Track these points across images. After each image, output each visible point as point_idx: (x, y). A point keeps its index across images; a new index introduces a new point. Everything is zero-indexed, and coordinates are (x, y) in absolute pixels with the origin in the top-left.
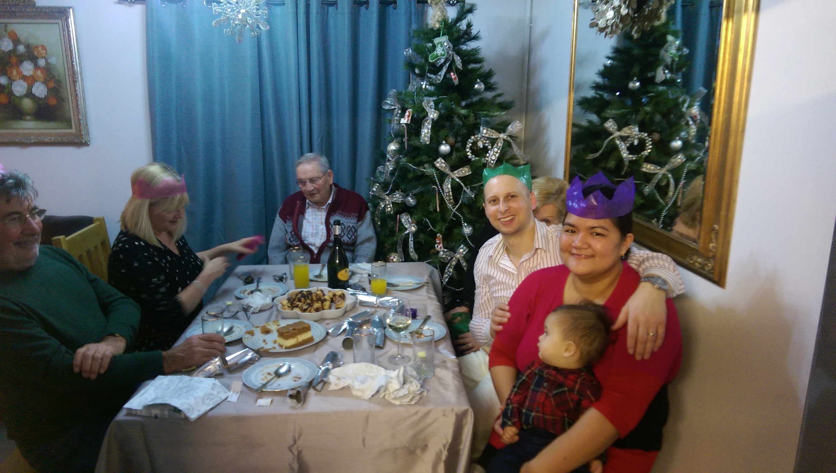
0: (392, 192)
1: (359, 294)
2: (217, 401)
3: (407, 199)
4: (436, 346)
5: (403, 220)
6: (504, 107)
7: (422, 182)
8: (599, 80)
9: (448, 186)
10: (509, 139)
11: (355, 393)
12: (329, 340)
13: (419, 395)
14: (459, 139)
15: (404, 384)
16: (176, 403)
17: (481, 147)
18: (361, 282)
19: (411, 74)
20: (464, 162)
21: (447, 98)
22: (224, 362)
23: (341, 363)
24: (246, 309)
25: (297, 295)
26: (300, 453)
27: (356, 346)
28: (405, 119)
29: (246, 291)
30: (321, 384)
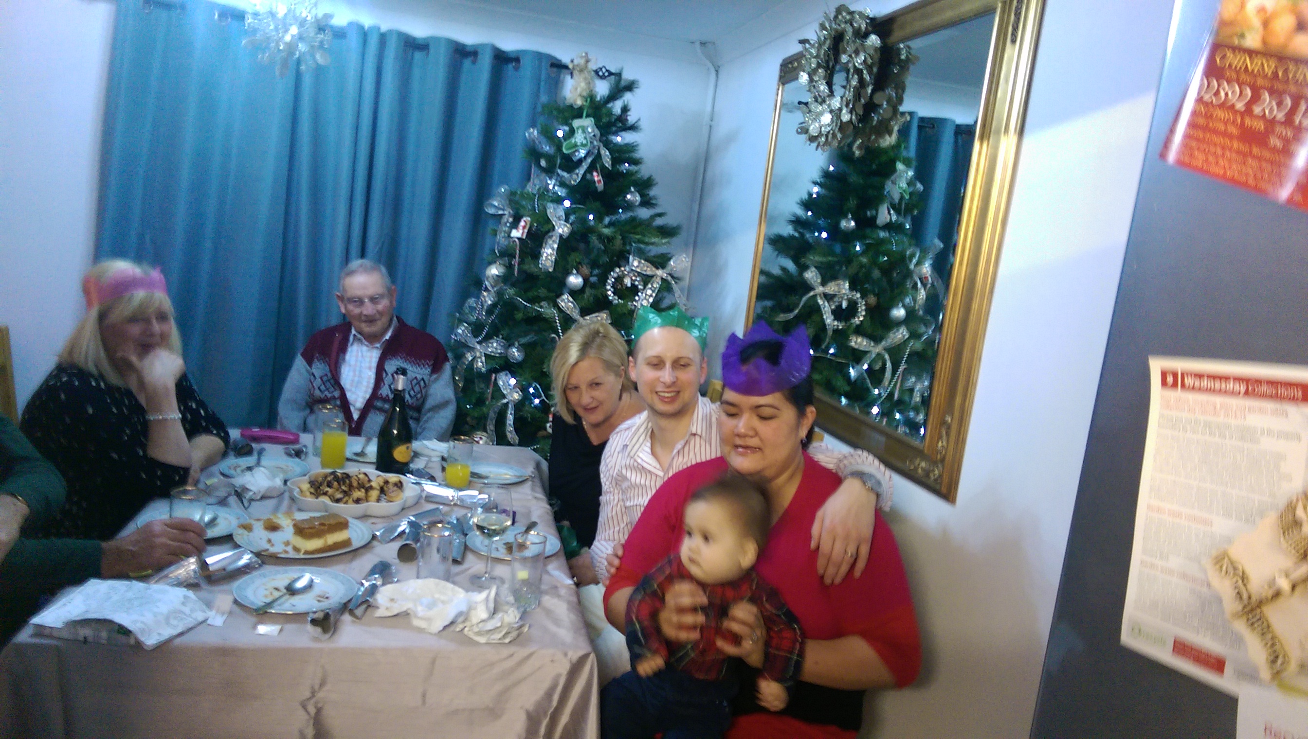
0: (488, 338)
1: (426, 484)
2: (189, 622)
3: (510, 350)
4: (545, 565)
5: (501, 383)
6: (667, 232)
7: (535, 328)
10: (669, 278)
11: (416, 622)
12: (376, 546)
13: (518, 629)
14: (596, 272)
15: (493, 614)
16: (122, 619)
17: (629, 285)
18: (429, 468)
19: (533, 166)
20: (601, 304)
21: (582, 208)
22: (204, 565)
23: (396, 580)
24: (240, 494)
25: (325, 477)
26: (319, 711)
27: (421, 558)
28: (518, 231)
29: (239, 466)
30: (364, 606)
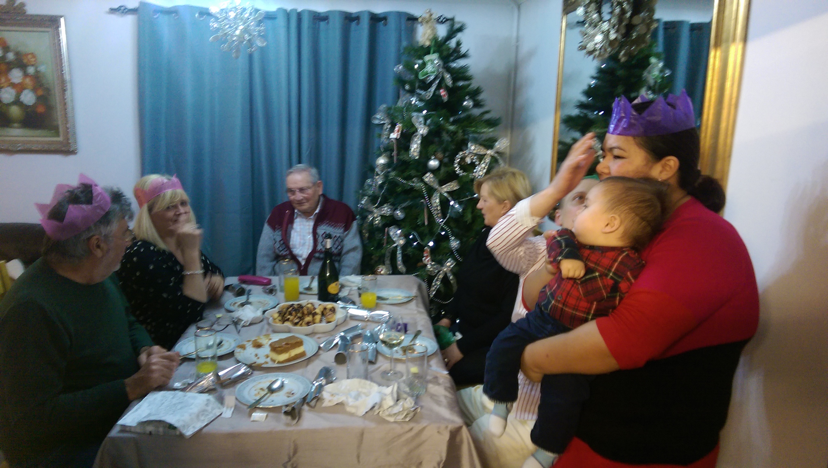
0: (381, 205)
1: (350, 308)
2: (211, 417)
3: (395, 212)
4: (428, 361)
5: (391, 233)
6: (492, 123)
7: (410, 196)
8: (584, 99)
9: (436, 201)
10: (496, 155)
11: (348, 409)
12: (322, 354)
13: (413, 411)
15: (398, 400)
16: (171, 419)
17: (469, 162)
18: (351, 295)
19: (401, 89)
20: (451, 177)
21: (435, 114)
22: (218, 377)
23: (334, 378)
24: (236, 323)
25: (288, 308)
27: (349, 361)
28: (394, 134)
29: (236, 303)
30: (315, 401)
